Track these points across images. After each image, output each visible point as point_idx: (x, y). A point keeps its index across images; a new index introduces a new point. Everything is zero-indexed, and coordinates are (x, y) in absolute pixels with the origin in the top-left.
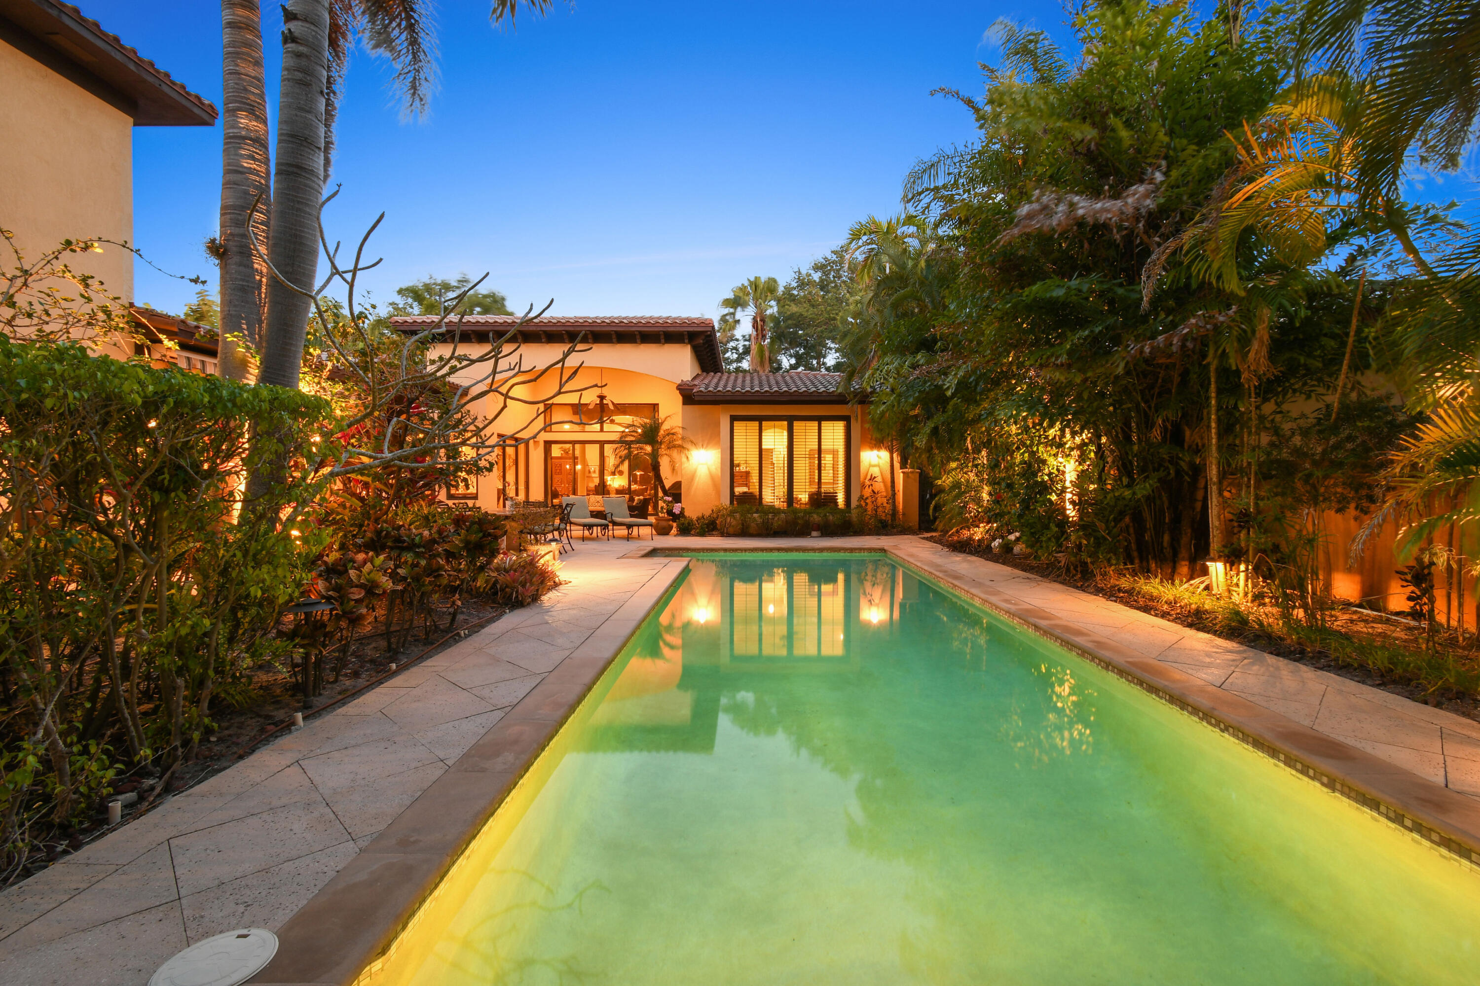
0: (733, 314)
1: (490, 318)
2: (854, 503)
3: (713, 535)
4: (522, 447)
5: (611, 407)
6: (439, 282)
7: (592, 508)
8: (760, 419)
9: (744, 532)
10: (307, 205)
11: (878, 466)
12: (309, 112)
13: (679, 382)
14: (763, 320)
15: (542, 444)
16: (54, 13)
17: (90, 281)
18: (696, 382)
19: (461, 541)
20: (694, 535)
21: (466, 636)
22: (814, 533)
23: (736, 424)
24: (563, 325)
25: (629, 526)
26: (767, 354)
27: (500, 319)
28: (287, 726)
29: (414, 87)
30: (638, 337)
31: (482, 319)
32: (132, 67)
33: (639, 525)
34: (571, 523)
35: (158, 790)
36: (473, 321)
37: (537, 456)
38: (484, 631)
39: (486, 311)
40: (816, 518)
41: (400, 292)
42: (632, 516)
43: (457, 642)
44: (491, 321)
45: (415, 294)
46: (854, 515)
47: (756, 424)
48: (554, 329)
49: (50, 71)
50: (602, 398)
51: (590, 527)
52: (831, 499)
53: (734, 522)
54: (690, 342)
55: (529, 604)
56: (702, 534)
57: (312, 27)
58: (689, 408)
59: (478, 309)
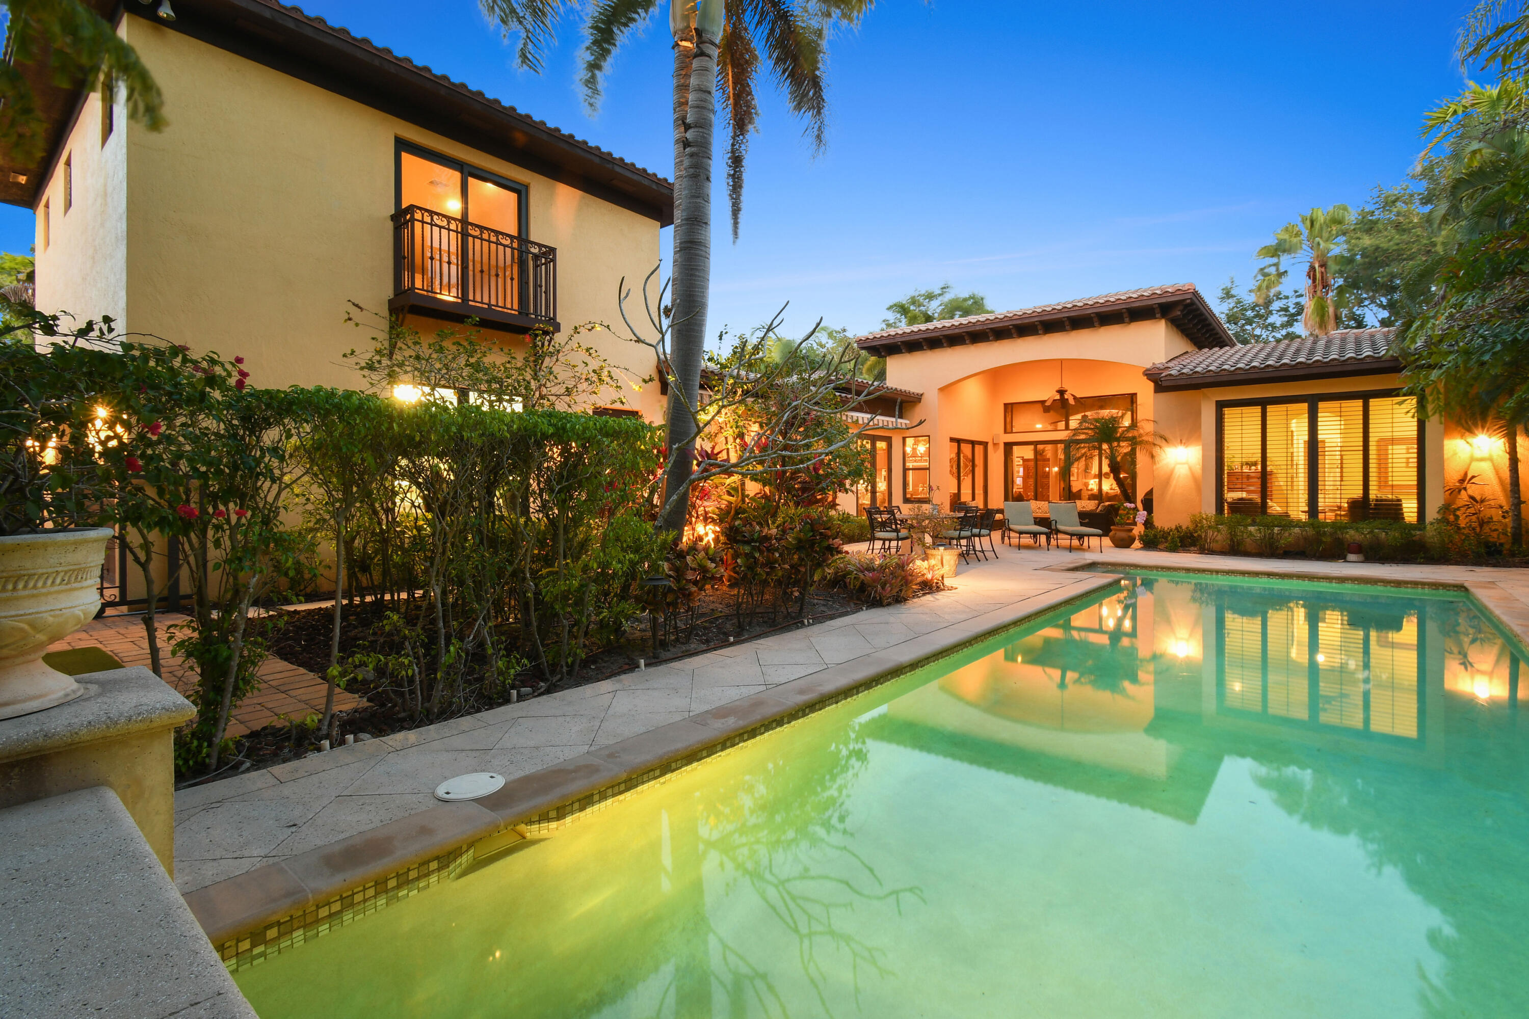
0: (1276, 265)
1: (973, 318)
2: (1432, 514)
3: (1189, 551)
4: (979, 449)
5: (1072, 402)
6: (923, 292)
7: (1035, 515)
8: (1263, 403)
9: (1234, 549)
10: (697, 269)
11: (1491, 459)
12: (698, 197)
13: (1149, 366)
14: (1323, 265)
15: (1002, 446)
16: (610, 166)
17: (591, 351)
18: (1170, 365)
19: (794, 538)
20: (1161, 550)
21: (809, 624)
22: (1351, 557)
23: (1227, 411)
24: (1011, 319)
25: (1081, 536)
26: (1331, 310)
27: (982, 318)
28: (633, 667)
29: (819, 137)
30: (1095, 319)
31: (964, 321)
32: (654, 187)
33: (1089, 535)
34: (1010, 530)
35: (542, 690)
36: (957, 324)
37: (996, 459)
38: (828, 623)
39: (966, 312)
40: (1352, 535)
41: (889, 308)
42: (1082, 524)
43: (798, 628)
44: (940, 326)
45: (903, 309)
46: (1430, 532)
47: (1258, 409)
48: (1001, 325)
49: (614, 206)
50: (1062, 392)
51: (1035, 535)
52: (1392, 510)
53: (1221, 536)
54: (1164, 316)
55: (889, 604)
56: (1173, 549)
57: (701, 130)
58: (1163, 396)
59: (958, 313)
